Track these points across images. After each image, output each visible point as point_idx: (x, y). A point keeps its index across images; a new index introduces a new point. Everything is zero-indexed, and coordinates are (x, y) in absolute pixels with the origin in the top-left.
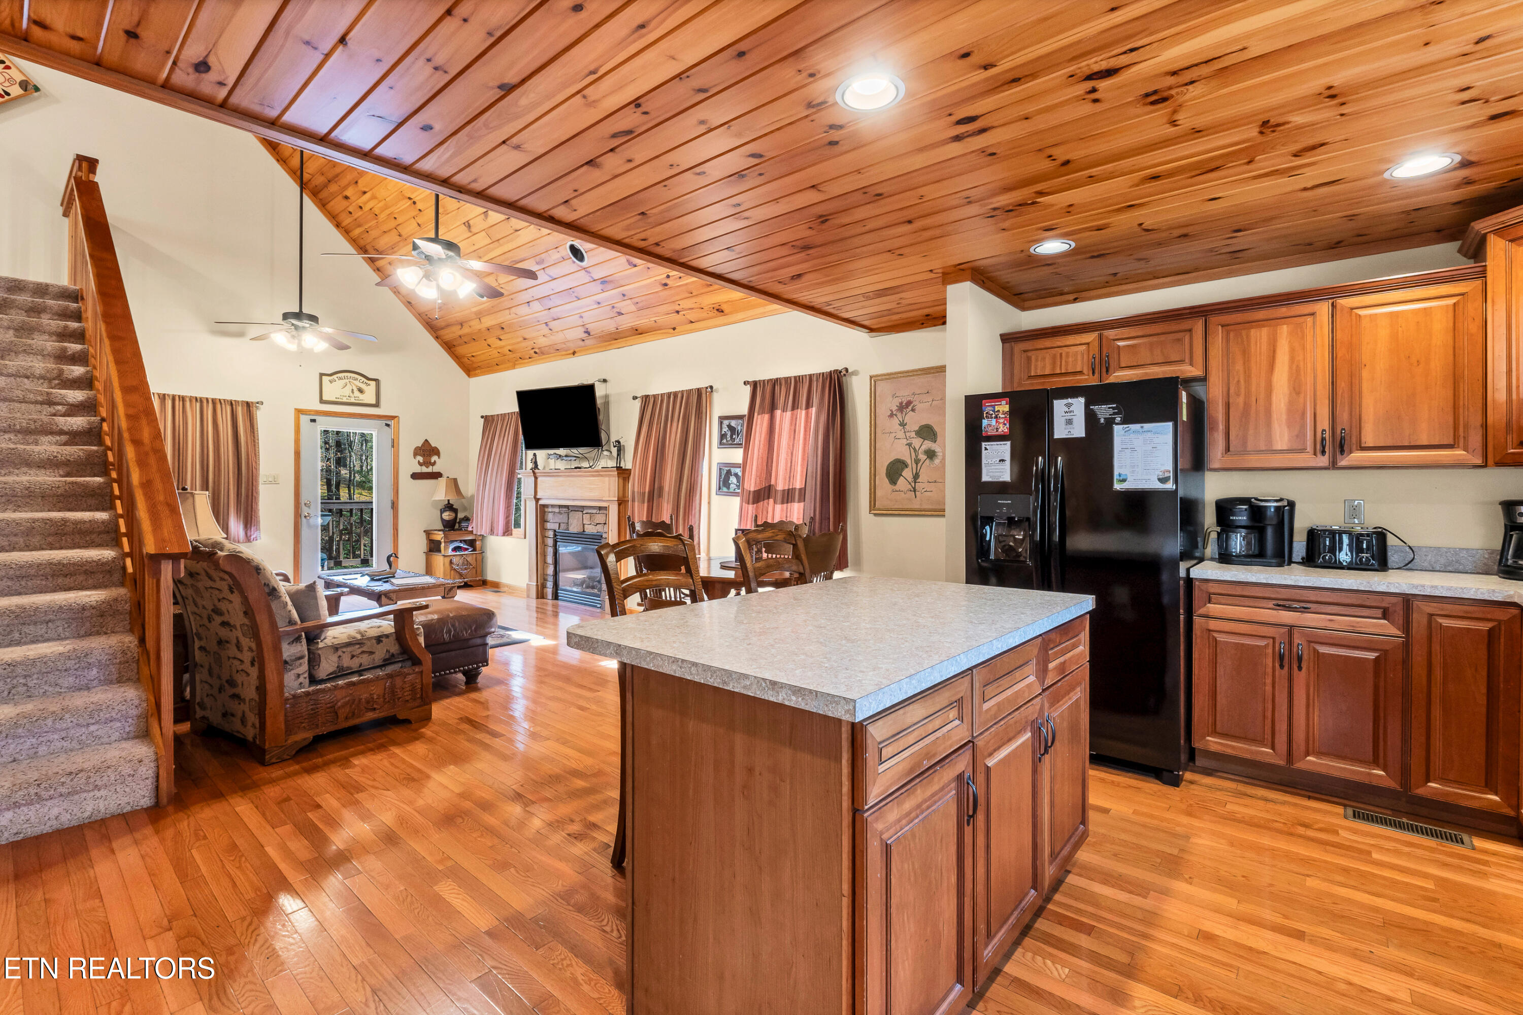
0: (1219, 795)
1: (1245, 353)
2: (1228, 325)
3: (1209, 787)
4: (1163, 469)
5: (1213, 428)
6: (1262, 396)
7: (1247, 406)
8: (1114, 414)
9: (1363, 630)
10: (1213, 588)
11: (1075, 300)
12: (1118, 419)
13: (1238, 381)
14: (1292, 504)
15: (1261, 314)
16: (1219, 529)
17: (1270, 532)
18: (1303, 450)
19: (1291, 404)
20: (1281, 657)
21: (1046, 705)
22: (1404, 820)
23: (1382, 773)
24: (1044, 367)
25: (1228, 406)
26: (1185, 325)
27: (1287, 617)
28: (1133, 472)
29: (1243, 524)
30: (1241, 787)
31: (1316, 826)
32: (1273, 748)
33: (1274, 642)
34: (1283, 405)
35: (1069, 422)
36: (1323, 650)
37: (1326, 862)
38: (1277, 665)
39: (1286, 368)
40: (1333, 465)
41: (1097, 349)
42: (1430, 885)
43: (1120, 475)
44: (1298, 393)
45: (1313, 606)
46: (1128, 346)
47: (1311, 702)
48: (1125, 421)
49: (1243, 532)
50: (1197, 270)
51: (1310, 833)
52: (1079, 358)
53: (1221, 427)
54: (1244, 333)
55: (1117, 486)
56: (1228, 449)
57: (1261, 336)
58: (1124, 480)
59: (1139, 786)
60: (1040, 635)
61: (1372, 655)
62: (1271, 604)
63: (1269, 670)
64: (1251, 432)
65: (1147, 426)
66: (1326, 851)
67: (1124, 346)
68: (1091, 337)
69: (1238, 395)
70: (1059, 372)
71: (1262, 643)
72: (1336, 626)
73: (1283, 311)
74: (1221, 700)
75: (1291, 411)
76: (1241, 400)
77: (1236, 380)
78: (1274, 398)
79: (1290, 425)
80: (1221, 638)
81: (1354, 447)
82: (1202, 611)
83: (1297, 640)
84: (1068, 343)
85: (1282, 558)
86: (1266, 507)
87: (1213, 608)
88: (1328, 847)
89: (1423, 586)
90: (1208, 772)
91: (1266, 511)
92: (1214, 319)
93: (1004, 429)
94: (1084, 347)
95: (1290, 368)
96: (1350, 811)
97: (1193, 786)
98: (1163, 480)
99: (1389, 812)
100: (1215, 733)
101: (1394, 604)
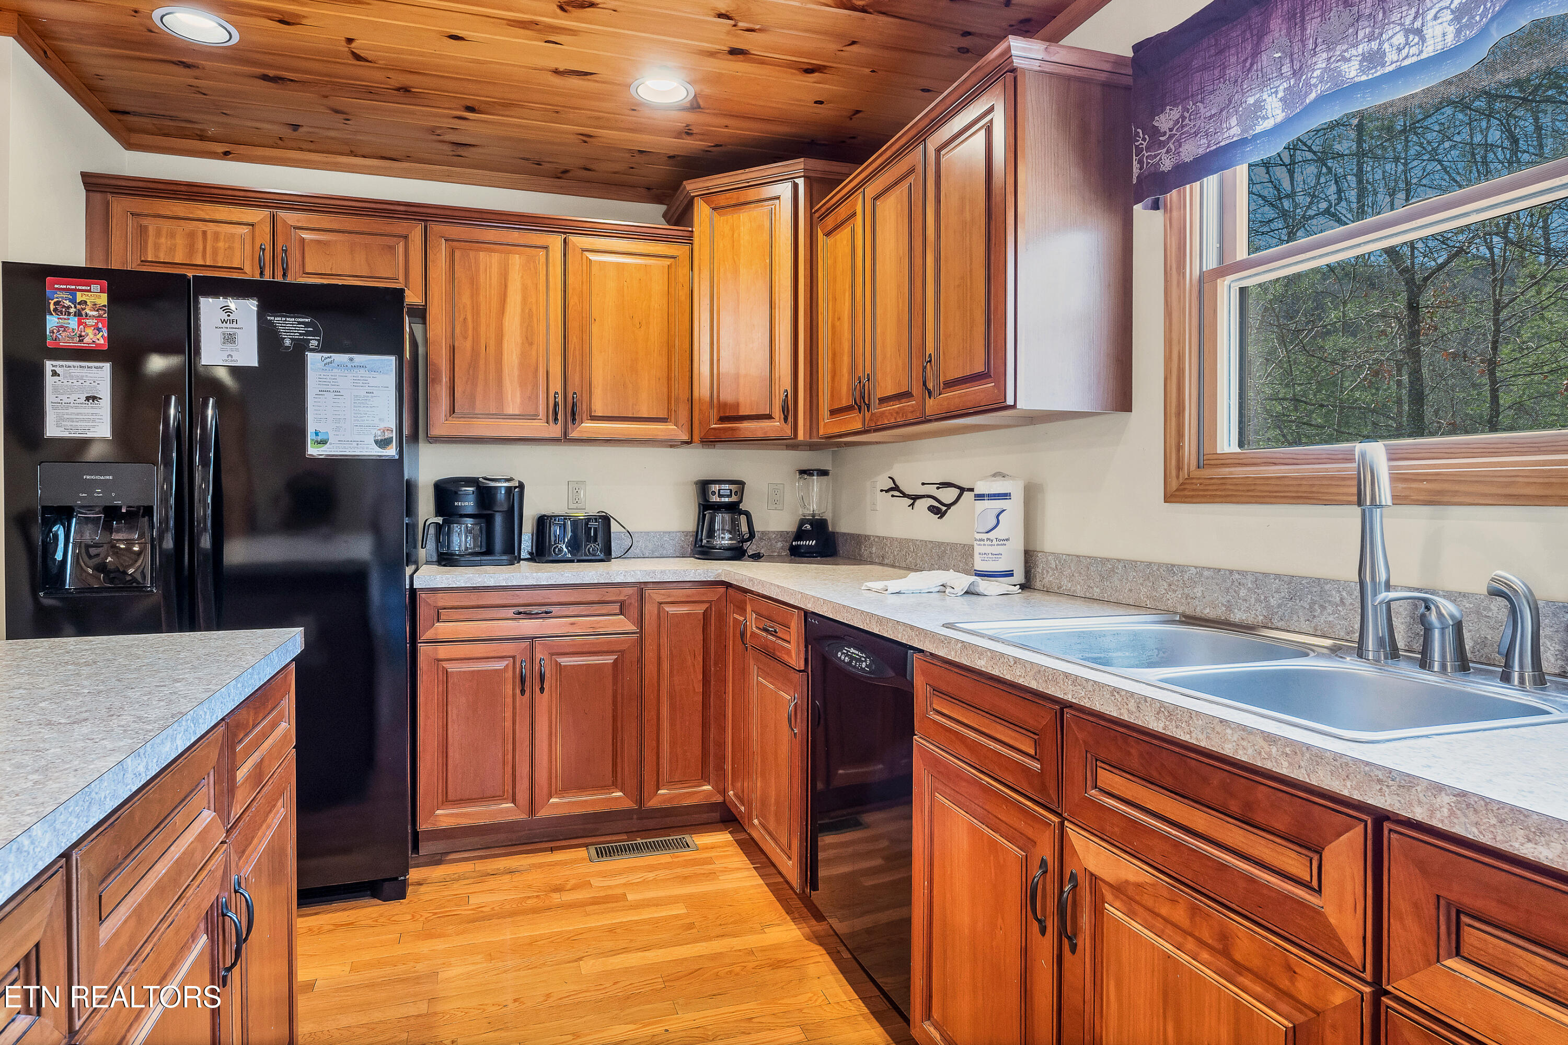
0: (459, 888)
1: (474, 282)
2: (453, 240)
3: (444, 881)
4: (382, 425)
5: (437, 380)
6: (492, 343)
7: (475, 353)
8: (308, 333)
9: (602, 631)
10: (443, 600)
11: (226, 155)
12: (313, 343)
13: (465, 319)
14: (521, 486)
15: (491, 235)
16: (440, 520)
17: (499, 520)
18: (534, 417)
19: (524, 355)
20: (523, 680)
21: (234, 857)
22: (639, 841)
23: (620, 794)
24: (172, 249)
25: (453, 349)
26: (400, 227)
27: (529, 627)
28: (338, 429)
29: (470, 511)
30: (481, 866)
31: (568, 887)
32: (514, 801)
33: (514, 662)
34: (514, 357)
35: (230, 339)
36: (565, 661)
37: (590, 930)
38: (518, 691)
39: (518, 310)
40: (565, 439)
41: (268, 237)
42: (680, 910)
43: (317, 434)
44: (531, 344)
45: (555, 610)
46: (319, 242)
47: (554, 731)
48: (327, 347)
49: (469, 522)
50: (408, 158)
51: (568, 897)
52: (237, 245)
53: (445, 379)
54: (472, 254)
55: (313, 451)
56: (453, 410)
57: (491, 263)
58: (324, 442)
59: (352, 919)
60: (223, 719)
61: (609, 659)
62: (510, 612)
63: (509, 700)
64: (480, 388)
65: (359, 358)
66: (587, 915)
67: (312, 241)
68: (259, 215)
69: (466, 338)
70: (200, 262)
71: (500, 665)
72: (578, 631)
73: (515, 236)
74: (454, 754)
75: (523, 366)
76: (468, 344)
77: (462, 317)
78: (505, 345)
79: (522, 384)
80: (452, 667)
81: (584, 416)
82: (429, 635)
83: (539, 655)
84: (218, 216)
85: (511, 554)
86: (496, 488)
87: (443, 629)
88: (589, 908)
89: (654, 572)
90: (437, 860)
91: (495, 494)
92: (436, 228)
93: (96, 337)
94: (245, 230)
95: (523, 310)
96: (592, 850)
97: (423, 889)
98: (383, 443)
99: (625, 837)
100: (446, 801)
101: (630, 596)
